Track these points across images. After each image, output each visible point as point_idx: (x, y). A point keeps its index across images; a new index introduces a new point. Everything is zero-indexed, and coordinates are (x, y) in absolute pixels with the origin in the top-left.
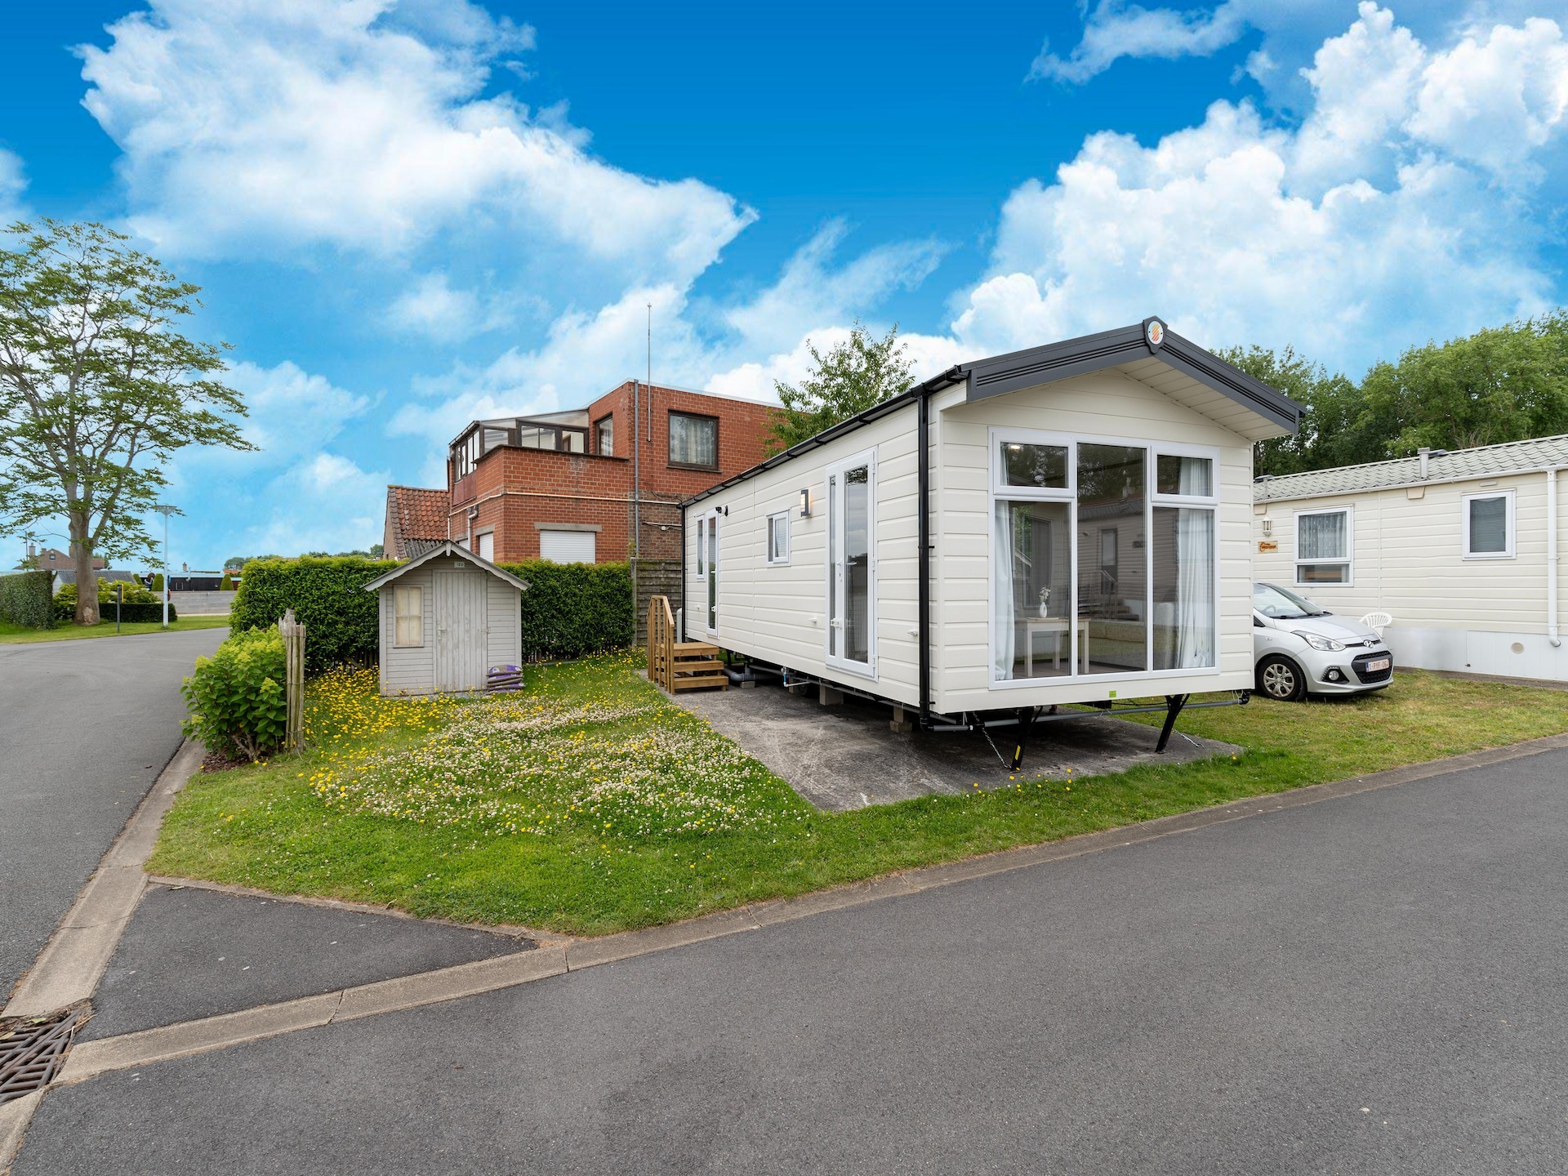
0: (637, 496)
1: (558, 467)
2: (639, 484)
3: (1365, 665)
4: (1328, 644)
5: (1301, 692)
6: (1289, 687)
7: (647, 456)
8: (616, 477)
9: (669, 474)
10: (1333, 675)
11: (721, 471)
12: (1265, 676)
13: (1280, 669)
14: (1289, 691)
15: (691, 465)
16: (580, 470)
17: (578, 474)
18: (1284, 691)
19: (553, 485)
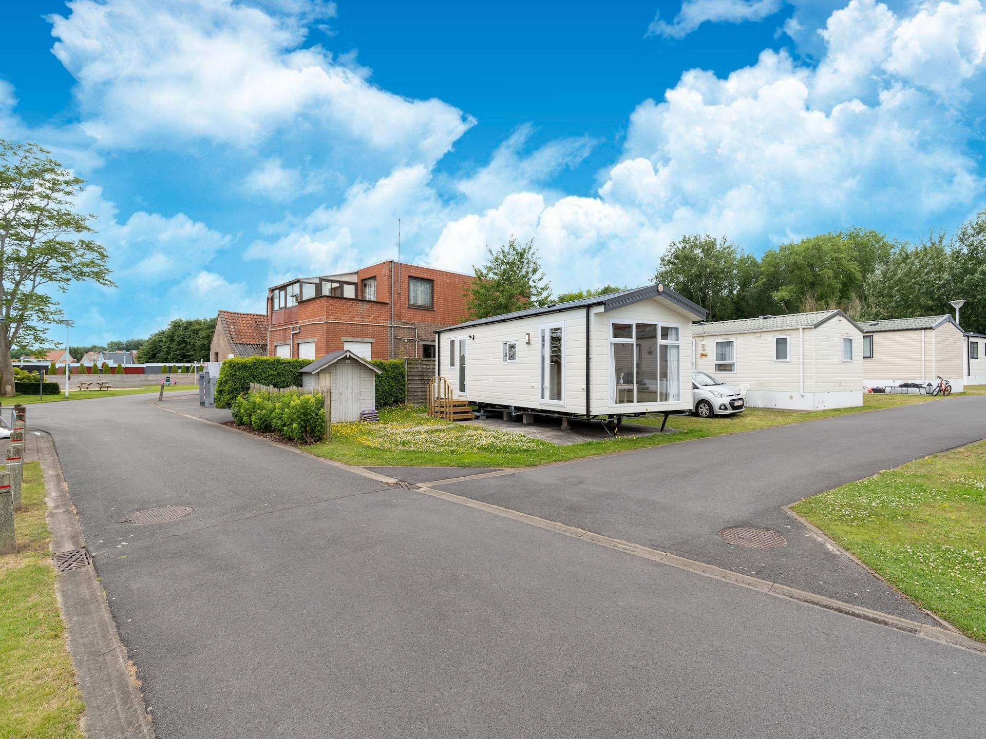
0: (393, 323)
1: (353, 307)
2: (394, 316)
3: (734, 403)
4: (721, 395)
5: (712, 415)
6: (708, 412)
7: (398, 301)
8: (382, 313)
9: (408, 311)
10: (722, 407)
11: (435, 309)
12: (699, 409)
13: (704, 405)
14: (708, 414)
15: (420, 306)
16: (364, 309)
17: (363, 311)
18: (706, 414)
19: (351, 317)
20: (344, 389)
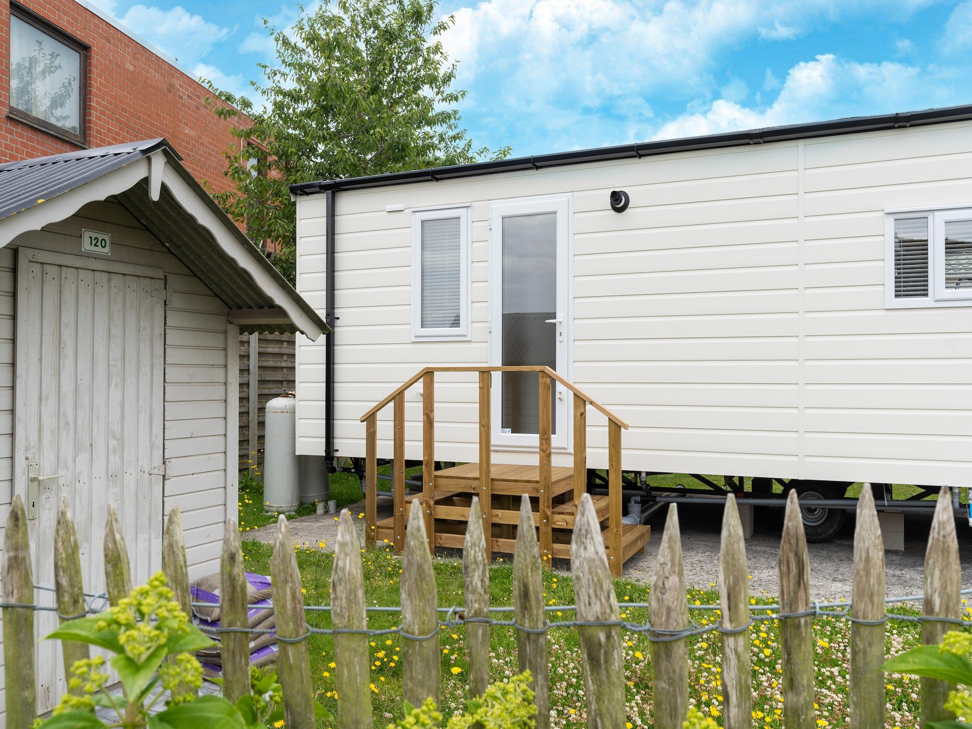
9: (9, 131)
15: (46, 125)
20: (67, 449)
